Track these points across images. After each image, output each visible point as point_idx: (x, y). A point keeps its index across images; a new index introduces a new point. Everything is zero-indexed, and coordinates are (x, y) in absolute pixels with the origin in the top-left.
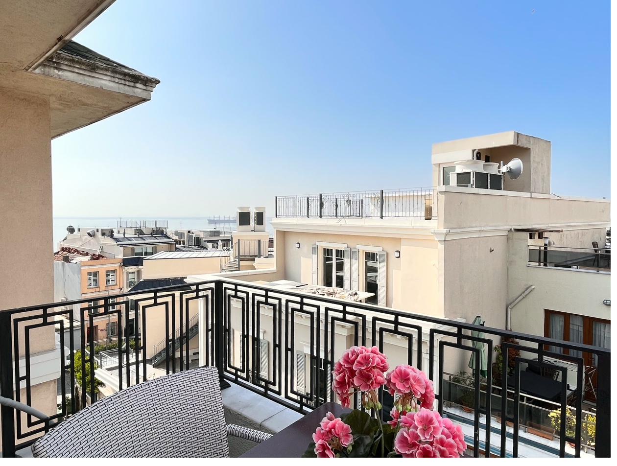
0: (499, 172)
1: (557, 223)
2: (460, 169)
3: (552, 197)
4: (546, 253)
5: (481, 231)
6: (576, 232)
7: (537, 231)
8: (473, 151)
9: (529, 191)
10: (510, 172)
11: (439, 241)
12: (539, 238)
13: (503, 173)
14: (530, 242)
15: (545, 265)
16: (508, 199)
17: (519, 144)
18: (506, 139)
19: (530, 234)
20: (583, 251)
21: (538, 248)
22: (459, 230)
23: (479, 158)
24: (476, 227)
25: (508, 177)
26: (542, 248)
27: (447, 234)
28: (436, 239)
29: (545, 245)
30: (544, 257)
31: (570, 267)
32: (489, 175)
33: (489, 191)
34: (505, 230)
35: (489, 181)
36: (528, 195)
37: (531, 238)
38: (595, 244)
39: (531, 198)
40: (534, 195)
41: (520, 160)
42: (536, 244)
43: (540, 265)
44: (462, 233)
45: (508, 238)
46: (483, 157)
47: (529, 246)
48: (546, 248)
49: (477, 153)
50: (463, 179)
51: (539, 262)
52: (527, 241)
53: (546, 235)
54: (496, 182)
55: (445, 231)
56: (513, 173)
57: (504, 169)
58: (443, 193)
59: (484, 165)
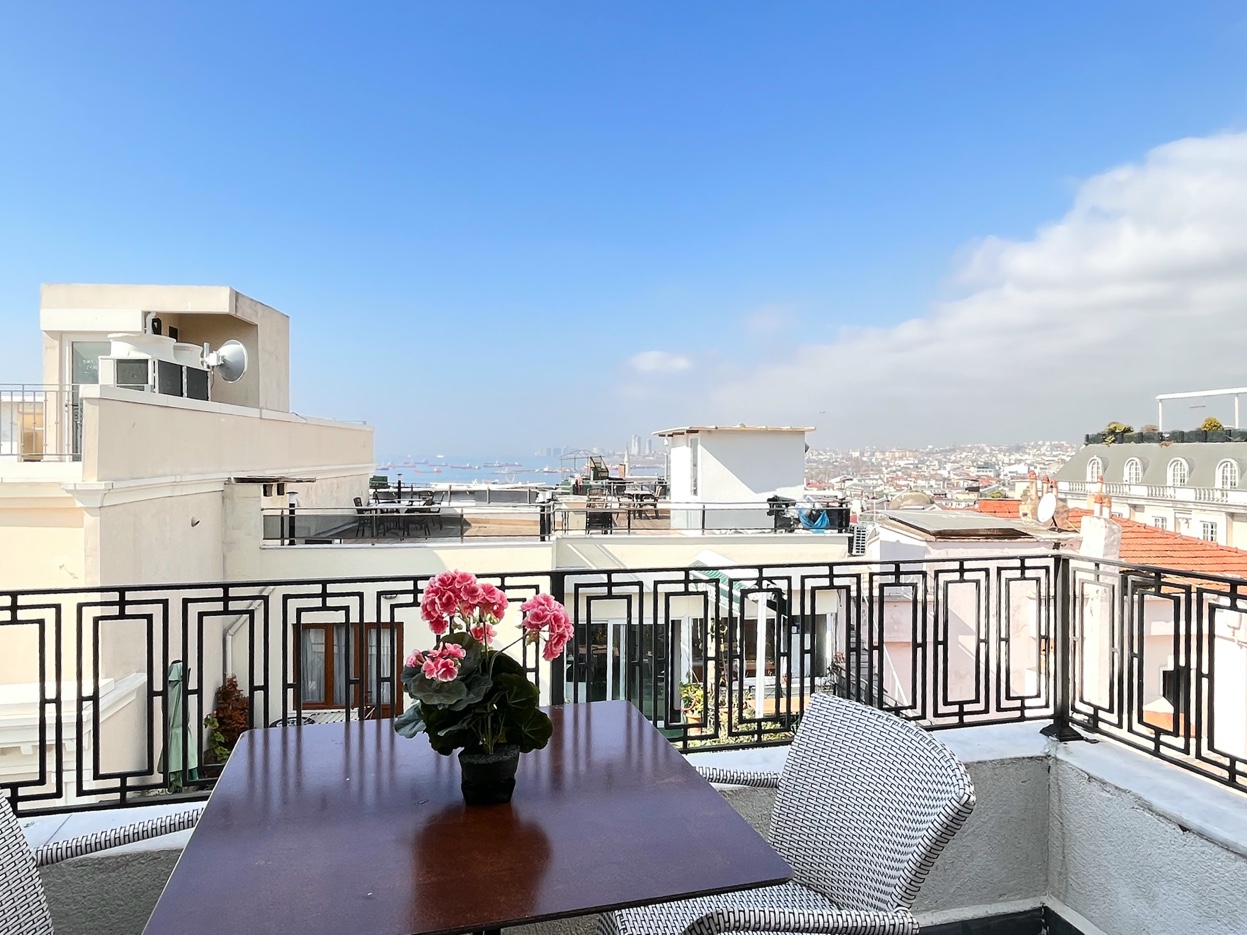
0: (202, 363)
1: (302, 467)
2: (123, 351)
3: (293, 418)
4: (292, 520)
5: (174, 484)
6: (329, 481)
7: (275, 480)
8: (146, 314)
9: (256, 405)
10: (223, 365)
11: (86, 509)
12: (279, 494)
13: (208, 367)
14: (266, 502)
15: (292, 543)
16: (223, 420)
17: (239, 315)
18: (214, 300)
19: (265, 487)
20: (339, 512)
21: (279, 513)
22: (132, 483)
23: (157, 331)
24: (165, 475)
25: (219, 375)
26: (287, 513)
27: (106, 493)
28: (79, 504)
29: (292, 505)
30: (289, 529)
31: (330, 543)
32: (184, 369)
33: (184, 401)
34: (216, 481)
35: (185, 380)
36: (253, 412)
37: (265, 495)
38: (357, 501)
39: (261, 418)
40: (266, 414)
41: (241, 346)
42: (276, 504)
43: (283, 544)
44: (139, 488)
45: (223, 498)
46: (165, 329)
47: (262, 510)
48: (292, 512)
49: (154, 321)
50: (131, 372)
51: (282, 537)
52: (260, 501)
53: (288, 487)
54: (197, 384)
55: (101, 486)
56: (228, 370)
57: (212, 360)
58: (97, 401)
59: (175, 348)
